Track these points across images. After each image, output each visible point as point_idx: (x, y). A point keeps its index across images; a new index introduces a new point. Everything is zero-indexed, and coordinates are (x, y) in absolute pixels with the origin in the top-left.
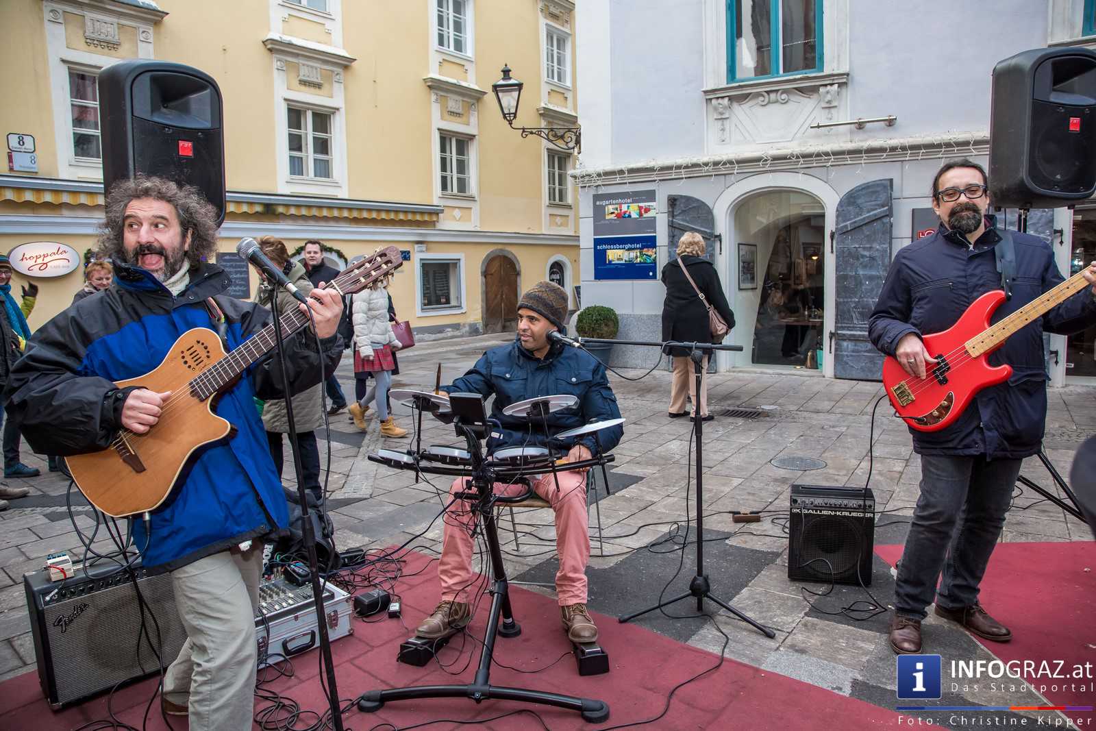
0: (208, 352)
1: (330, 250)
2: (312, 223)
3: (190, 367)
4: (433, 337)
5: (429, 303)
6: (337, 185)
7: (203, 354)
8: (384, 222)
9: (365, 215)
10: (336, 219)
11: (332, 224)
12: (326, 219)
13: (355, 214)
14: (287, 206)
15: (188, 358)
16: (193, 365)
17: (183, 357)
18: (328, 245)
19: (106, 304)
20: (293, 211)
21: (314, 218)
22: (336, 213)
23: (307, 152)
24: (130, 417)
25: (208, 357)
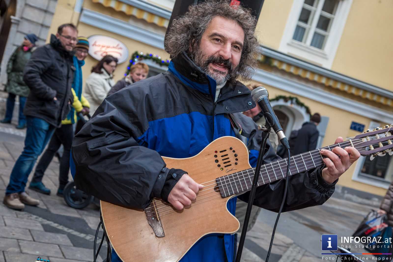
0: (237, 160)
1: (302, 105)
2: (295, 80)
3: (219, 166)
4: (360, 200)
5: (367, 172)
6: (325, 57)
7: (232, 159)
8: (352, 96)
9: (339, 86)
10: (315, 83)
11: (310, 85)
12: (307, 80)
13: (331, 83)
14: (281, 62)
15: (220, 158)
16: (223, 165)
17: (216, 156)
18: (302, 100)
19: (168, 91)
20: (284, 67)
21: (299, 77)
22: (316, 78)
23: (311, 25)
24: (176, 195)
25: (236, 164)
